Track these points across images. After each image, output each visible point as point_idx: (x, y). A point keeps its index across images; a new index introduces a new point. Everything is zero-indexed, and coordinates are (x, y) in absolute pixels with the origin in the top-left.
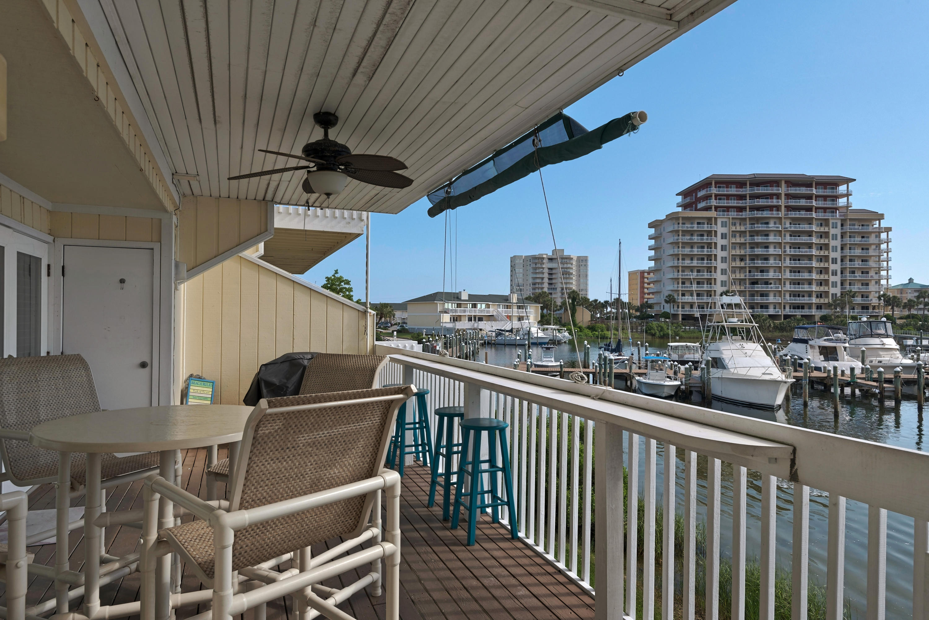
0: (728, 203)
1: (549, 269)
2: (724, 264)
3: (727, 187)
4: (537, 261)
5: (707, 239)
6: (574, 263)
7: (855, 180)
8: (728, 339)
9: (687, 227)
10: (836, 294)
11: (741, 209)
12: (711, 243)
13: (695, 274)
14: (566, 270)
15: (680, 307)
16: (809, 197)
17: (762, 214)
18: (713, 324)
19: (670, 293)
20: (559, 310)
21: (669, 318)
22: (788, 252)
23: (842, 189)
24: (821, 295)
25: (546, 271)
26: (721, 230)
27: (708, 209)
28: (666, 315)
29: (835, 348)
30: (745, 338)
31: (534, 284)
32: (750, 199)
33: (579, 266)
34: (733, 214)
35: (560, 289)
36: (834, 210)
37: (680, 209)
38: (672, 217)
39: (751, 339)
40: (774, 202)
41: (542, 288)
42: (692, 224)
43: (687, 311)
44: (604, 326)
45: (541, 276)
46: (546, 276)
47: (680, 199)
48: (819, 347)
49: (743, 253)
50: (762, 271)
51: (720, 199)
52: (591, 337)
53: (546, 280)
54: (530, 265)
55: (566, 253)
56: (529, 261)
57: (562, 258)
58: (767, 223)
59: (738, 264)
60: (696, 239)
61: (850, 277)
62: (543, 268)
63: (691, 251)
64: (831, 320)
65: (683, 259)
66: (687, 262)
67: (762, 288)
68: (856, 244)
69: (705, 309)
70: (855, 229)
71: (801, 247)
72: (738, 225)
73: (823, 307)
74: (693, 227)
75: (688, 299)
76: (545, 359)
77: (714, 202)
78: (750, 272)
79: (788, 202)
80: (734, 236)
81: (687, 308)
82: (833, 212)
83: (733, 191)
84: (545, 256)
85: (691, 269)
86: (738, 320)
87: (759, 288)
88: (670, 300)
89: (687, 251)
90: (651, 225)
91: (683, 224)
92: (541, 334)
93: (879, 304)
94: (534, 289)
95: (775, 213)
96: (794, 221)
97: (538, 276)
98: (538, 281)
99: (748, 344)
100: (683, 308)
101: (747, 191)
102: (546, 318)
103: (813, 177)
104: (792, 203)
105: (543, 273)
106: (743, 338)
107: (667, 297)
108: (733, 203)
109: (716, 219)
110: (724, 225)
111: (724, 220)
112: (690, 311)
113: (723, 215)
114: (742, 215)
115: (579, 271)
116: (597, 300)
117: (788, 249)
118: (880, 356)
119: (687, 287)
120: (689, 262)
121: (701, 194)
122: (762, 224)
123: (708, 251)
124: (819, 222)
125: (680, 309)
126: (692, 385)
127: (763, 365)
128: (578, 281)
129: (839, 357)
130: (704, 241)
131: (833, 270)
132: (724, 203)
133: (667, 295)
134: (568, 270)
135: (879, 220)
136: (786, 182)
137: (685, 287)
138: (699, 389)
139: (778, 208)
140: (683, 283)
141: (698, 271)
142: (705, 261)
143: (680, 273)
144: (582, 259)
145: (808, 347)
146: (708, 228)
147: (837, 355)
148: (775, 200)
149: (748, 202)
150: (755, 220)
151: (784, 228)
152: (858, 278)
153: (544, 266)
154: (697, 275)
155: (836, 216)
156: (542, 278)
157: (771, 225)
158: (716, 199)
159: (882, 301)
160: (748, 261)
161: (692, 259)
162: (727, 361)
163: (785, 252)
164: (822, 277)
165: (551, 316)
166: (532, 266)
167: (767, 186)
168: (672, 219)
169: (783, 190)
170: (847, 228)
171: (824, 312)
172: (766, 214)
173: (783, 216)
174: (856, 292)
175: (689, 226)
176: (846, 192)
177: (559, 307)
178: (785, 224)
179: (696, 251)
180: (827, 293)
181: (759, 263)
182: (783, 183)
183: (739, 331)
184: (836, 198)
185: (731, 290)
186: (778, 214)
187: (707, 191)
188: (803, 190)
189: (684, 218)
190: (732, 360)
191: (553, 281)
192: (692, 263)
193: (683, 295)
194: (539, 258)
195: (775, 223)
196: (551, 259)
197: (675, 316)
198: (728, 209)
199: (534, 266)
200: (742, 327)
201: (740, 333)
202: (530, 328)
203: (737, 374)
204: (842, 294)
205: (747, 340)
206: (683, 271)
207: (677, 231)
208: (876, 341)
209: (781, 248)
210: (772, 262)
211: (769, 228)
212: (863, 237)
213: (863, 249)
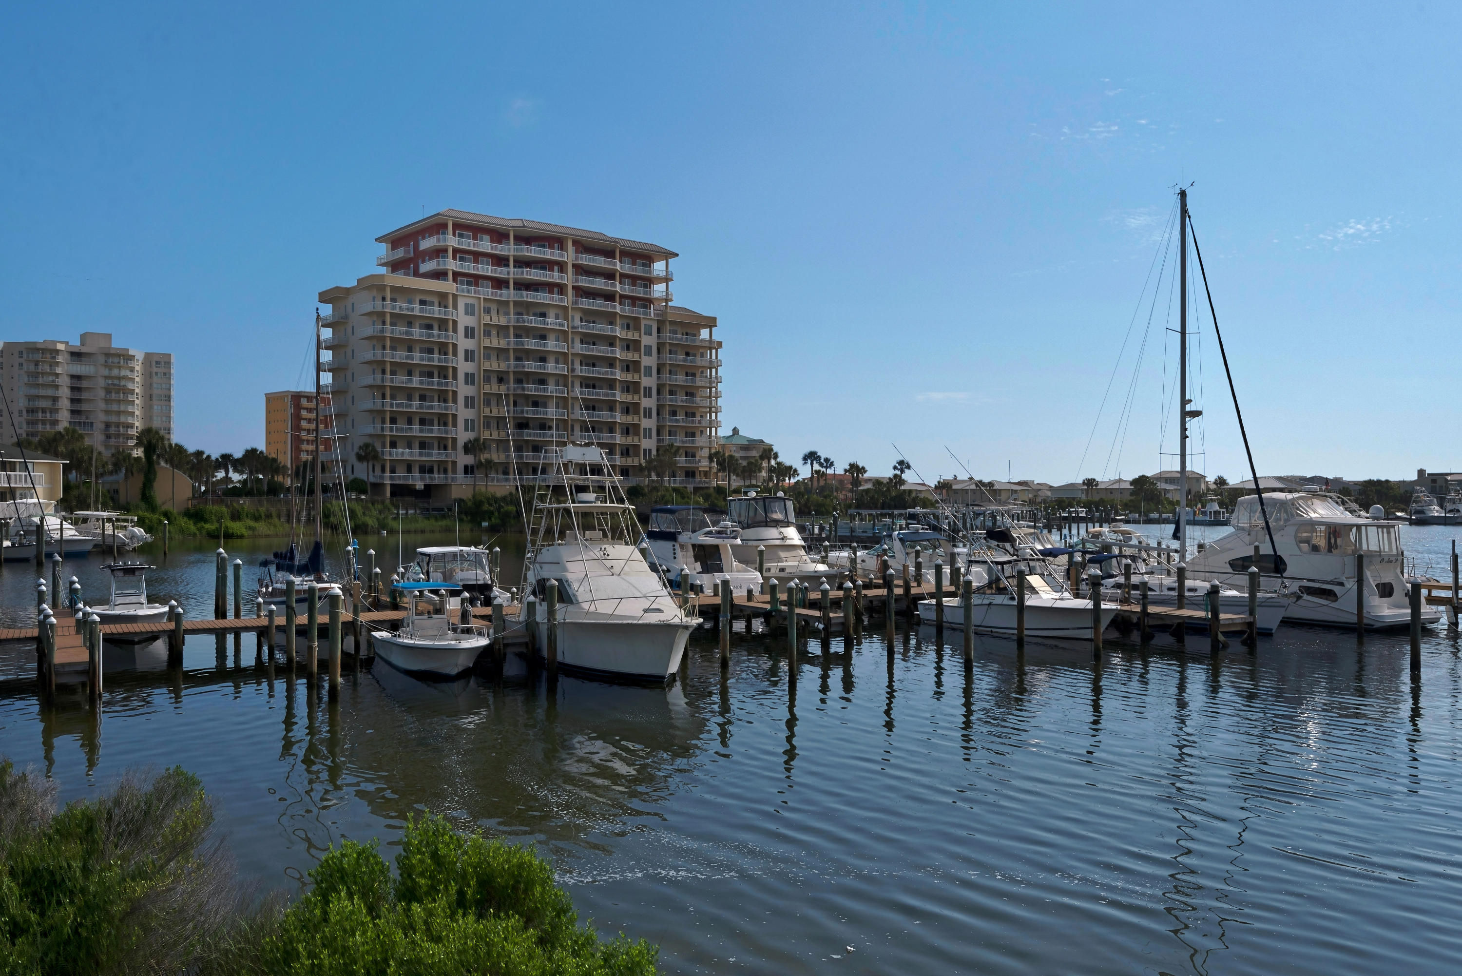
0: (477, 269)
1: (73, 377)
2: (470, 386)
3: (475, 238)
4: (39, 357)
5: (439, 336)
6: (138, 368)
7: (677, 255)
8: (576, 539)
9: (401, 306)
10: (650, 450)
11: (500, 283)
12: (446, 345)
13: (416, 403)
14: (116, 382)
15: (388, 469)
16: (610, 275)
17: (536, 297)
18: (547, 505)
19: (368, 440)
20: (111, 473)
21: (364, 492)
22: (578, 372)
23: (659, 267)
24: (628, 450)
25: (64, 382)
26: (464, 320)
27: (440, 275)
28: (357, 486)
29: (716, 547)
30: (609, 535)
31: (31, 411)
32: (515, 267)
33: (148, 375)
34: (486, 291)
35: (102, 426)
36: (647, 302)
37: (383, 270)
38: (369, 285)
39: (620, 538)
40: (554, 276)
41: (55, 423)
42: (410, 302)
43: (401, 477)
44: (224, 509)
45: (50, 392)
46: (64, 393)
47: (383, 250)
48: (694, 546)
49: (503, 367)
50: (535, 404)
51: (462, 259)
52: (195, 535)
53: (65, 404)
54: (21, 365)
55: (117, 344)
56: (16, 354)
57: (108, 355)
58: (544, 315)
59: (494, 388)
60: (417, 333)
61: (670, 420)
62: (57, 375)
63: (408, 357)
64: (643, 495)
65: (393, 373)
66: (401, 380)
67: (536, 435)
68: (678, 365)
69: (511, 476)
70: (677, 339)
71: (597, 363)
72: (494, 313)
73: (631, 473)
74: (412, 310)
75: (402, 453)
76: (120, 600)
77: (451, 264)
78: (515, 404)
79: (577, 281)
80: (488, 334)
81: (401, 473)
82: (645, 307)
83: (485, 245)
84: (61, 347)
85: (409, 393)
86: (597, 498)
87: (530, 435)
88: (368, 454)
89: (400, 356)
90: (325, 297)
91: (393, 300)
92: (70, 532)
93: (710, 468)
94: (30, 423)
95: (555, 299)
96: (589, 316)
97: (42, 392)
98: (43, 404)
99: (616, 546)
100: (393, 471)
101: (510, 249)
102: (75, 492)
103: (615, 241)
104: (585, 282)
105: (57, 387)
106: (605, 535)
107: (360, 448)
108: (485, 269)
109: (455, 297)
110: (470, 310)
111: (470, 301)
112: (407, 478)
113: (468, 291)
114: (501, 295)
115: (148, 386)
116: (202, 453)
117: (577, 366)
118: (780, 560)
119: (401, 429)
120: (405, 378)
121: (427, 244)
122: (535, 315)
123: (440, 360)
124: (625, 322)
125: (388, 474)
126: (510, 641)
127: (644, 591)
128: (148, 408)
129: (725, 565)
130: (434, 339)
131: (645, 409)
132: (469, 267)
133: (361, 444)
134: (123, 383)
135: (711, 327)
136: (576, 243)
137: (397, 430)
138: (523, 650)
139: (561, 289)
140: (393, 421)
141: (423, 398)
142: (436, 380)
143: (388, 400)
144: (155, 359)
145: (677, 547)
146: (440, 313)
147: (721, 561)
148: (556, 274)
149: (511, 273)
150: (523, 308)
151: (572, 328)
152: (681, 424)
153: (59, 370)
154: (421, 407)
155: (650, 315)
156: (55, 399)
157: (551, 319)
158: (454, 258)
159: (715, 465)
160: (512, 385)
161: (410, 374)
162: (575, 586)
163: (573, 370)
164: (630, 419)
165: (89, 488)
166: (25, 367)
167: (543, 246)
168: (369, 288)
169: (569, 256)
170: (667, 335)
171: (633, 481)
172: (541, 297)
173: (570, 304)
174: (679, 448)
175: (405, 305)
176: (664, 274)
177: (110, 467)
178: (573, 320)
179: (417, 358)
180: (637, 447)
181: (531, 389)
182: (570, 244)
183: (599, 519)
184: (648, 282)
185: (482, 437)
186: (562, 300)
187: (438, 240)
188: (599, 262)
189: (394, 289)
190: (585, 583)
191: (85, 407)
192: (410, 381)
193: (393, 445)
194: (44, 351)
195: (557, 317)
196: (76, 355)
197: (377, 487)
198: (475, 280)
199: (32, 368)
200: (604, 511)
201: (600, 524)
202: (42, 520)
203: (596, 614)
204: (658, 450)
205: (613, 538)
206: (393, 397)
207: (381, 315)
208: (772, 533)
209: (566, 363)
210: (552, 388)
211: (548, 324)
212: (687, 354)
213: (687, 374)
